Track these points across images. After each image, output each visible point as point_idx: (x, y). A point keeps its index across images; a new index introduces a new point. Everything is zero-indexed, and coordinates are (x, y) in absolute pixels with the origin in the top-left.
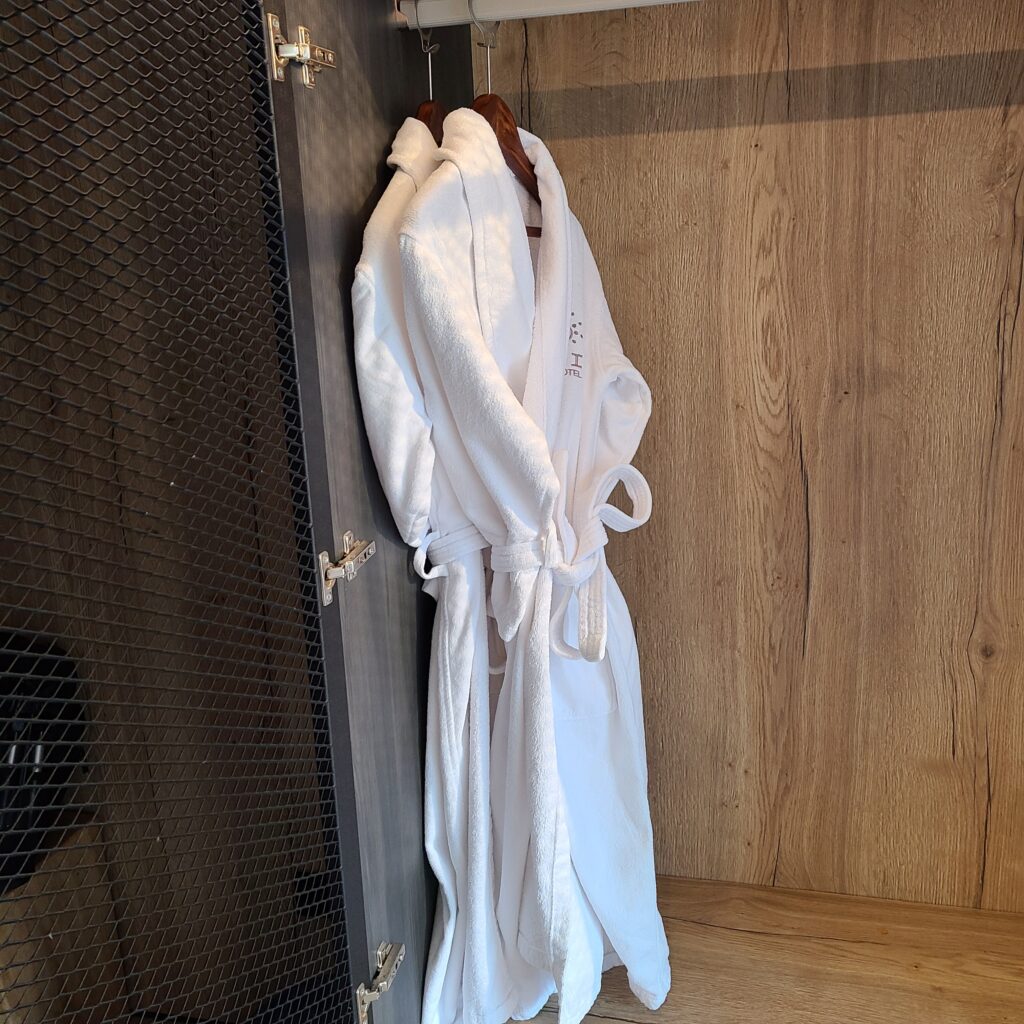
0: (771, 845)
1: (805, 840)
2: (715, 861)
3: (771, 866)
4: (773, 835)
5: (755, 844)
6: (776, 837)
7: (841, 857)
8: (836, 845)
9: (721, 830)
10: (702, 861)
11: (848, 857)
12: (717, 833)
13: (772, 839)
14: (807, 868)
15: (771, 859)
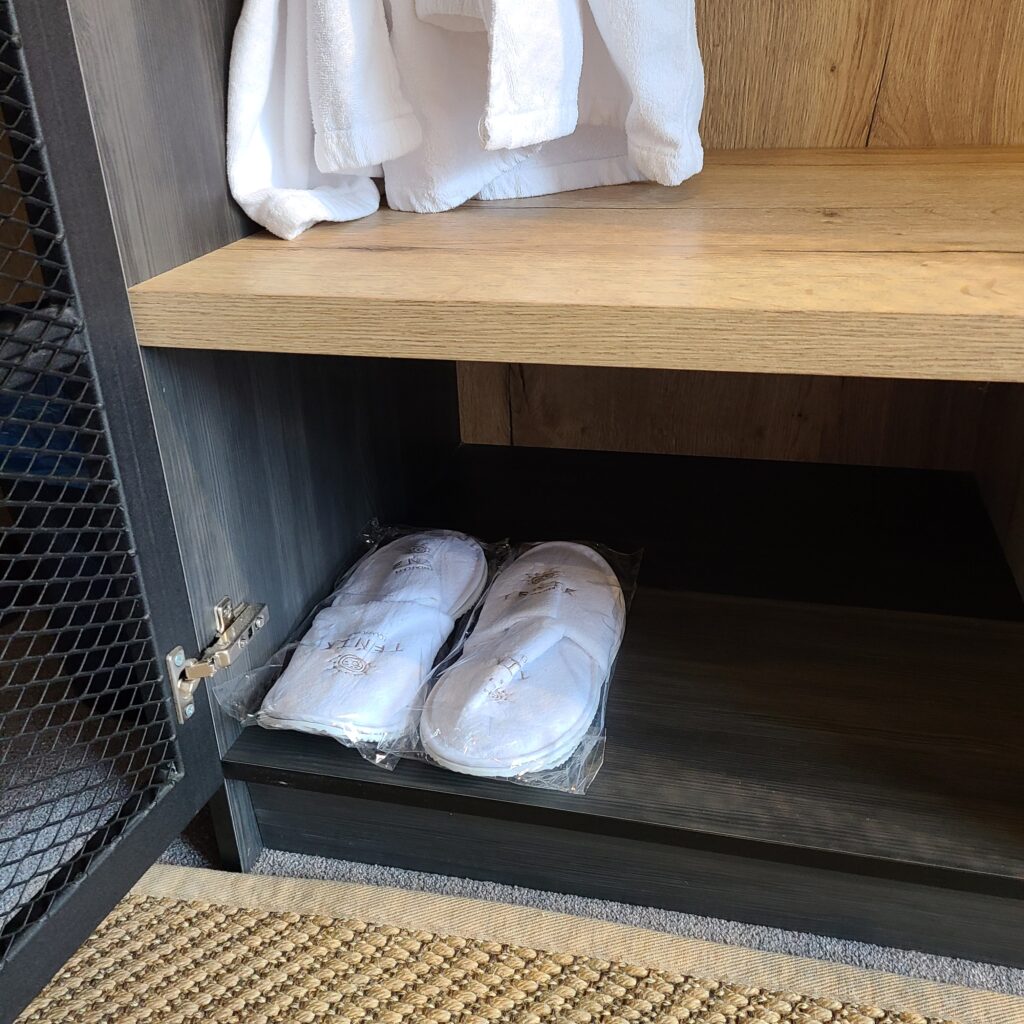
0: (872, 67)
1: (933, 46)
2: (773, 112)
3: (867, 109)
4: (876, 44)
5: (844, 68)
6: (882, 47)
7: (992, 71)
8: (987, 48)
9: (787, 48)
10: (750, 113)
11: (1004, 71)
12: (780, 55)
13: (874, 56)
14: (928, 104)
15: (868, 95)
